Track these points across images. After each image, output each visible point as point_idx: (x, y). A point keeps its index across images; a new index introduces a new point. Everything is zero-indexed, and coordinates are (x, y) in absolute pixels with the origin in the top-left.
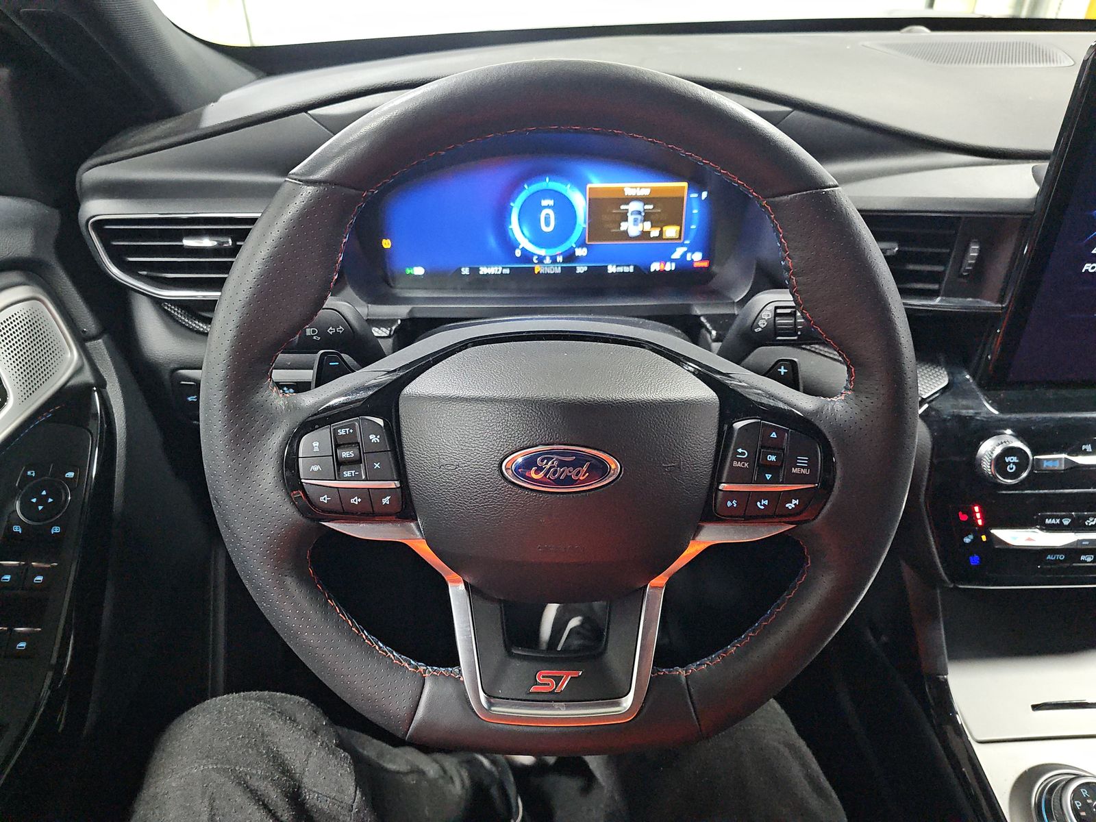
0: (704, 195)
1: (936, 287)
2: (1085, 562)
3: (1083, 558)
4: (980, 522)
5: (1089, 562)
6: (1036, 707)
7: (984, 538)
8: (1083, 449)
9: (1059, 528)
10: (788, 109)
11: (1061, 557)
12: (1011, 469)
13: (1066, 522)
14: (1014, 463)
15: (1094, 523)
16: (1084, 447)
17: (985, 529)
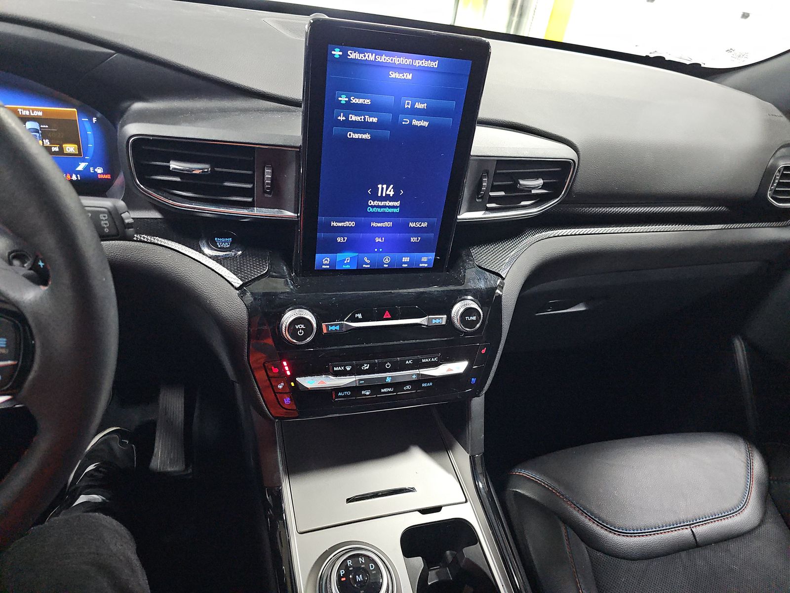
0: (94, 120)
1: (250, 200)
2: (365, 395)
3: (363, 392)
4: (288, 373)
5: (368, 395)
6: (349, 500)
7: (293, 384)
8: (356, 316)
9: (344, 373)
10: (113, 52)
11: (349, 393)
12: (301, 333)
13: (348, 368)
14: (302, 329)
15: (367, 368)
16: (356, 315)
17: (293, 378)
